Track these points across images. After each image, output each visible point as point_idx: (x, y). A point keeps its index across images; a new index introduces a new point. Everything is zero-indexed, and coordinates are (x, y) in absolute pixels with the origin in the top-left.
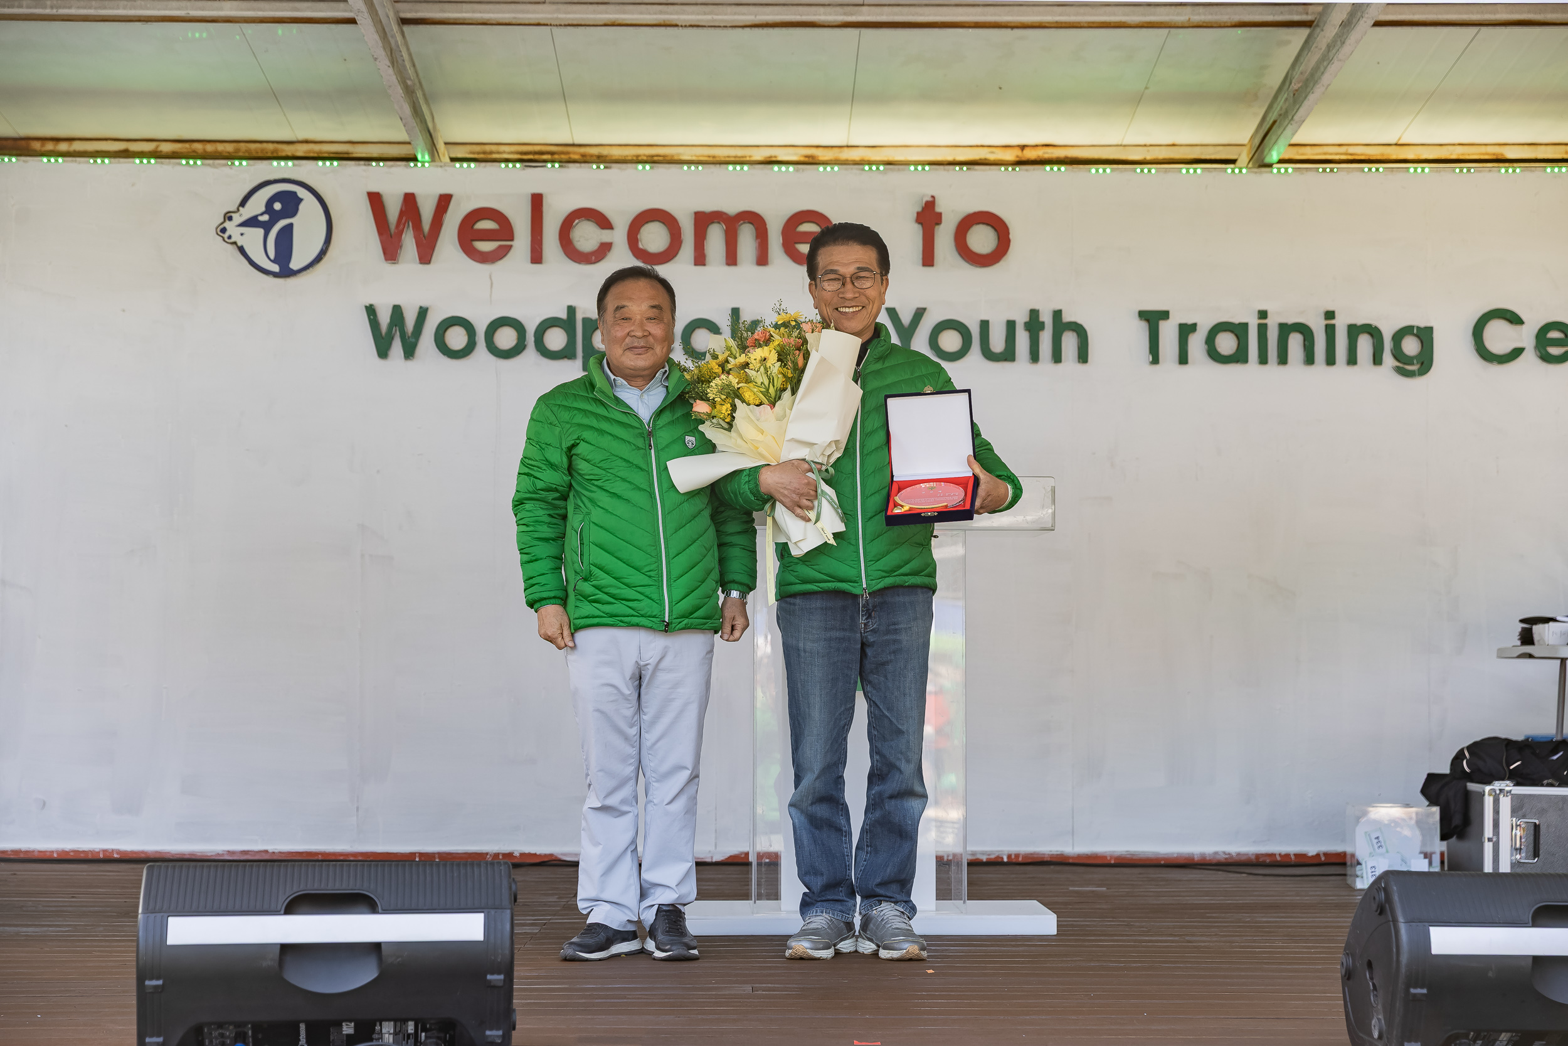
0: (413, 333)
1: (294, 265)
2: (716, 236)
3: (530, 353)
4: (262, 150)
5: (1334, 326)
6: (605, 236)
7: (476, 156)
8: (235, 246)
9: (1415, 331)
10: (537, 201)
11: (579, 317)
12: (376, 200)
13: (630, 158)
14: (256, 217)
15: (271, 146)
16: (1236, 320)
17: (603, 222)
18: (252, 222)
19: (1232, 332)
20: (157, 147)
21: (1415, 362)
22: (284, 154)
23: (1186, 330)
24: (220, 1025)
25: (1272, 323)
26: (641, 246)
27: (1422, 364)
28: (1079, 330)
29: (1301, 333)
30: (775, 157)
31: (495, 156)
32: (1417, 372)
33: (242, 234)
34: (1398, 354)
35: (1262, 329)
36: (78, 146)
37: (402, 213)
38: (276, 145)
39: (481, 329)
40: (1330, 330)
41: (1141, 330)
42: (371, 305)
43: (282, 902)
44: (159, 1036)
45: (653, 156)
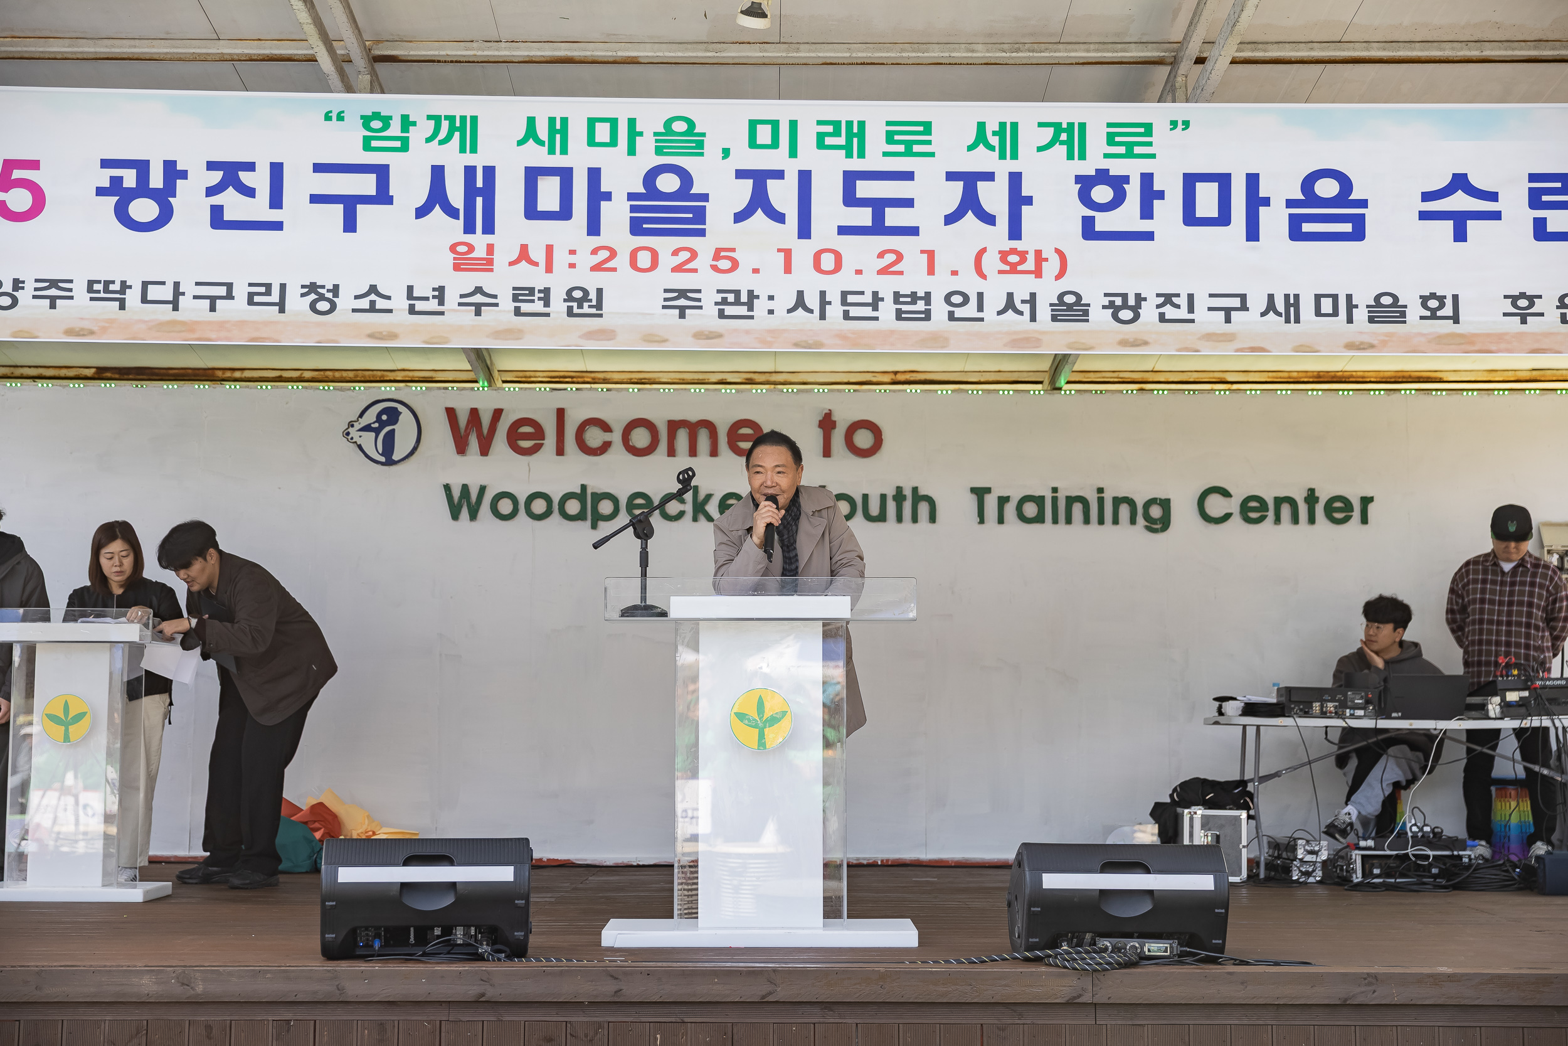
0: (476, 503)
1: (395, 457)
2: (682, 438)
3: (556, 516)
4: (373, 376)
5: (1103, 498)
6: (607, 437)
7: (519, 379)
8: (355, 444)
9: (1158, 502)
10: (561, 413)
11: (589, 492)
12: (451, 413)
13: (625, 380)
14: (370, 424)
15: (379, 373)
16: (1037, 494)
17: (605, 427)
18: (367, 428)
19: (1034, 502)
20: (302, 374)
21: (1158, 522)
22: (388, 379)
23: (1003, 501)
24: (367, 929)
25: (1062, 496)
26: (631, 444)
27: (1163, 524)
28: (930, 500)
29: (1081, 502)
30: (726, 379)
31: (532, 379)
32: (1159, 530)
33: (360, 437)
34: (1147, 517)
35: (1055, 500)
36: (247, 374)
37: (469, 422)
38: (382, 372)
39: (522, 500)
40: (1101, 501)
41: (974, 498)
42: (447, 484)
43: (402, 859)
44: (333, 934)
45: (641, 379)
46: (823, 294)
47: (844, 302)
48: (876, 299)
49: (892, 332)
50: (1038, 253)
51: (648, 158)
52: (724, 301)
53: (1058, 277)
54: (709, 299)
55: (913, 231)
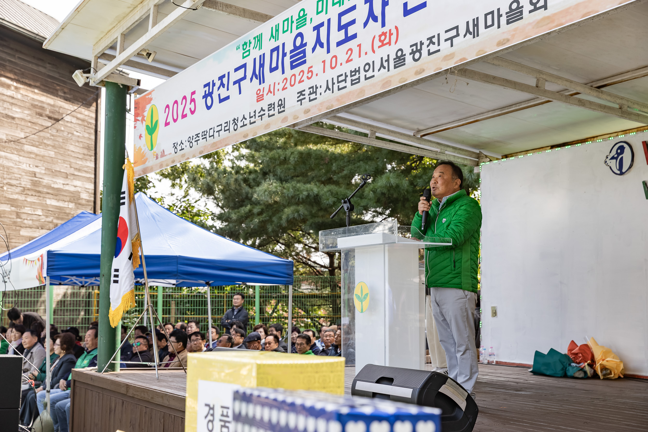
1: (624, 171)
8: (609, 167)
12: (645, 143)
14: (614, 156)
33: (610, 162)
42: (644, 181)
46: (333, 79)
47: (339, 82)
48: (346, 76)
49: (350, 92)
50: (390, 30)
51: (295, 32)
52: (310, 94)
53: (396, 43)
54: (307, 92)
55: (355, 36)
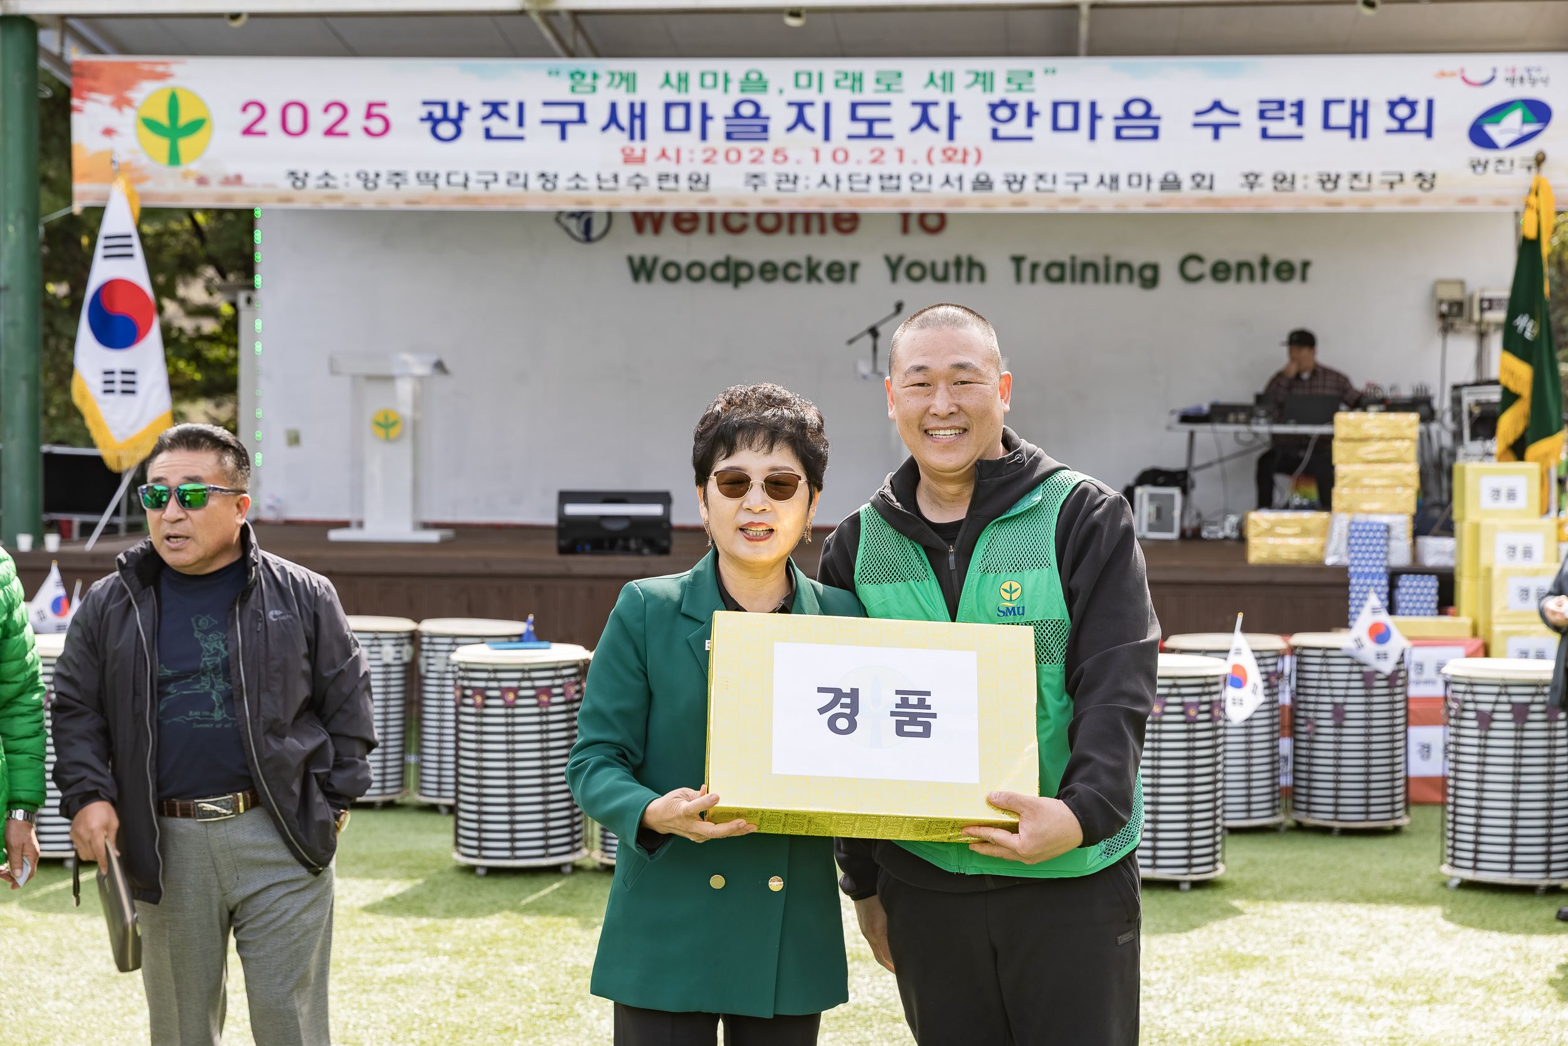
0: (651, 269)
1: (593, 236)
2: (799, 224)
3: (708, 279)
5: (1109, 263)
8: (564, 227)
9: (1150, 266)
11: (732, 261)
14: (574, 213)
16: (1060, 261)
18: (573, 216)
19: (1058, 266)
21: (1150, 281)
23: (1034, 266)
25: (1078, 262)
26: (762, 227)
27: (1154, 282)
28: (980, 266)
29: (1092, 267)
32: (1151, 286)
34: (1141, 277)
35: (1073, 265)
39: (684, 267)
41: (1012, 266)
42: (630, 256)
43: (600, 501)
44: (564, 541)
46: (837, 176)
47: (851, 182)
49: (877, 198)
50: (965, 149)
51: (735, 95)
52: (780, 182)
53: (976, 165)
54: (771, 180)
55: (890, 137)
